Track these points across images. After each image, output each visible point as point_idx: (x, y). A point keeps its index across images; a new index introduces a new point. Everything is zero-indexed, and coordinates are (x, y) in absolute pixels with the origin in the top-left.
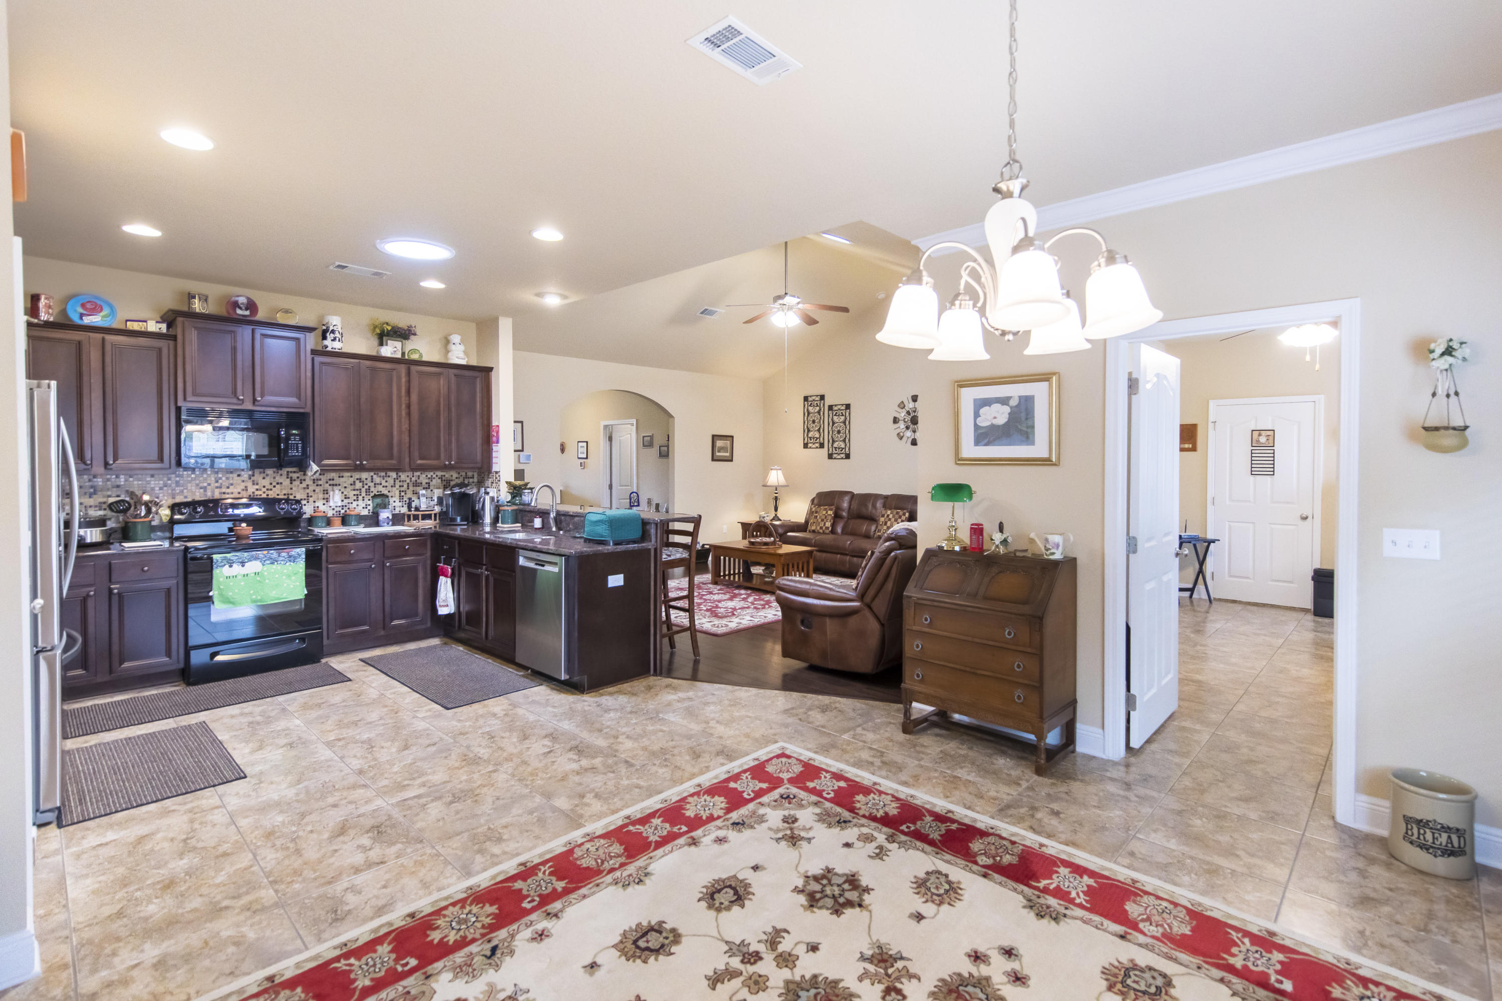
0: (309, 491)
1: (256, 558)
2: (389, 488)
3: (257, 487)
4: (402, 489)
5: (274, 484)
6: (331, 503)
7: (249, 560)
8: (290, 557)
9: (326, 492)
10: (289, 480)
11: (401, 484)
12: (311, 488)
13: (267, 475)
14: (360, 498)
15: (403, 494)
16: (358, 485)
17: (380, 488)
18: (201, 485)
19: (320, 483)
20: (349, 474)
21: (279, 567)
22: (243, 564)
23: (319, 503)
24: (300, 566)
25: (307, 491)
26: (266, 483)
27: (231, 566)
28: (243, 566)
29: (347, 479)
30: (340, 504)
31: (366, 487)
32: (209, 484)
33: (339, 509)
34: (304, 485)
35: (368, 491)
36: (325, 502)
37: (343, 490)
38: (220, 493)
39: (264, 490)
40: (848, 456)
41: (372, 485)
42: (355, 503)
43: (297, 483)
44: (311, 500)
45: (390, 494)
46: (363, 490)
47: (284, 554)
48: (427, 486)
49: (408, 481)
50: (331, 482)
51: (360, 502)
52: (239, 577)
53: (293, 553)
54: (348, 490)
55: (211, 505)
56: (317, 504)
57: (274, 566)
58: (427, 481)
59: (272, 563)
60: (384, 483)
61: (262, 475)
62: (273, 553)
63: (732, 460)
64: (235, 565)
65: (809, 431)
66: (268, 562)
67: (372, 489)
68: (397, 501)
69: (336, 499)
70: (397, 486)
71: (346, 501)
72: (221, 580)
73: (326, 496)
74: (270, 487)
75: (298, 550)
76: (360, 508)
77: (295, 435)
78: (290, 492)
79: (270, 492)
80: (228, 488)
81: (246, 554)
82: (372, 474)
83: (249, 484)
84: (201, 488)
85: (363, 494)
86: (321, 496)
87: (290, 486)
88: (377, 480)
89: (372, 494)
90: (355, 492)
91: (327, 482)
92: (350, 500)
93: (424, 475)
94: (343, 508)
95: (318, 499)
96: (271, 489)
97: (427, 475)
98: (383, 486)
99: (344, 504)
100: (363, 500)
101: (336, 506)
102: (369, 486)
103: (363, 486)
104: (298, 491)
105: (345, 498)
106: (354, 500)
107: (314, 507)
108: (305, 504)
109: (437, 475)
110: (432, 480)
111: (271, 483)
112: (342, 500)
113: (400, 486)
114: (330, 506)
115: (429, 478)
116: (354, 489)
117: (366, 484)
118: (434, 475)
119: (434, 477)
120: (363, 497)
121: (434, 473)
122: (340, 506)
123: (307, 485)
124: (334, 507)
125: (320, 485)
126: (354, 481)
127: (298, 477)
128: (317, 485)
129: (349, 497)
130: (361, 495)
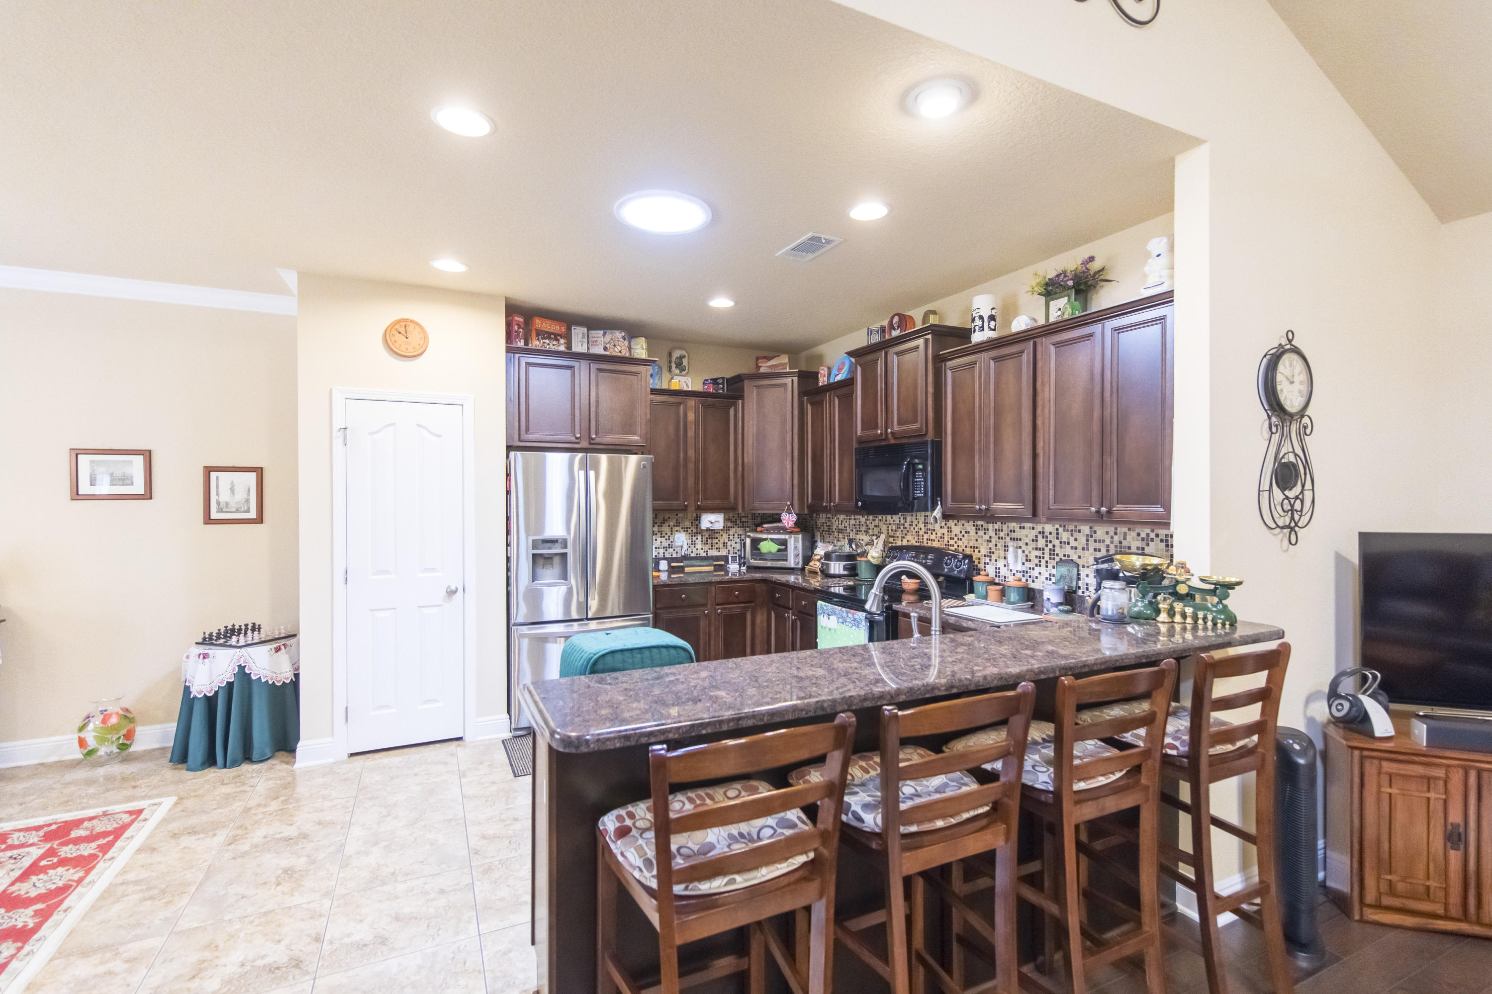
0: (992, 545)
1: (835, 614)
2: (1080, 551)
7: (831, 615)
8: (855, 620)
11: (1097, 545)
12: (993, 542)
14: (1043, 562)
16: (1041, 542)
17: (1068, 550)
19: (1002, 534)
21: (848, 630)
22: (828, 617)
23: (1001, 564)
27: (824, 617)
29: (1027, 532)
30: (1020, 567)
31: (1050, 546)
33: (1019, 575)
34: (987, 537)
35: (1052, 552)
37: (1024, 547)
41: (1057, 543)
42: (1037, 569)
43: (981, 533)
44: (994, 557)
45: (1081, 562)
46: (1047, 550)
47: (851, 616)
49: (1108, 542)
51: (1043, 569)
52: (828, 631)
53: (857, 617)
54: (1030, 548)
57: (844, 626)
58: (1140, 544)
59: (843, 623)
62: (844, 612)
64: (826, 615)
66: (841, 620)
67: (1057, 550)
69: (1017, 560)
70: (1091, 549)
71: (1027, 564)
72: (821, 628)
73: (1007, 554)
74: (961, 536)
76: (1042, 578)
78: (975, 544)
79: (960, 543)
80: (931, 534)
82: (1057, 526)
83: (944, 531)
85: (1047, 557)
86: (1003, 553)
88: (1065, 536)
89: (1057, 559)
90: (1039, 553)
91: (1008, 535)
92: (1032, 565)
93: (1134, 534)
94: (1024, 576)
95: (999, 557)
96: (961, 539)
97: (1139, 535)
98: (1072, 548)
99: (1025, 570)
100: (1047, 566)
101: (1017, 572)
102: (1054, 546)
103: (1047, 546)
104: (982, 544)
105: (1027, 560)
106: (1036, 565)
107: (996, 568)
108: (988, 564)
109: (1157, 536)
110: (1148, 545)
111: (961, 532)
112: (1023, 564)
113: (1095, 550)
114: (1011, 570)
115: (1143, 539)
116: (1036, 549)
117: (1051, 542)
118: (1152, 535)
119: (1152, 540)
120: (1047, 562)
121: (1153, 531)
122: (1020, 572)
123: (990, 537)
124: (1015, 572)
125: (1002, 538)
126: (1036, 536)
127: (982, 526)
128: (999, 538)
129: (1030, 560)
130: (1043, 558)
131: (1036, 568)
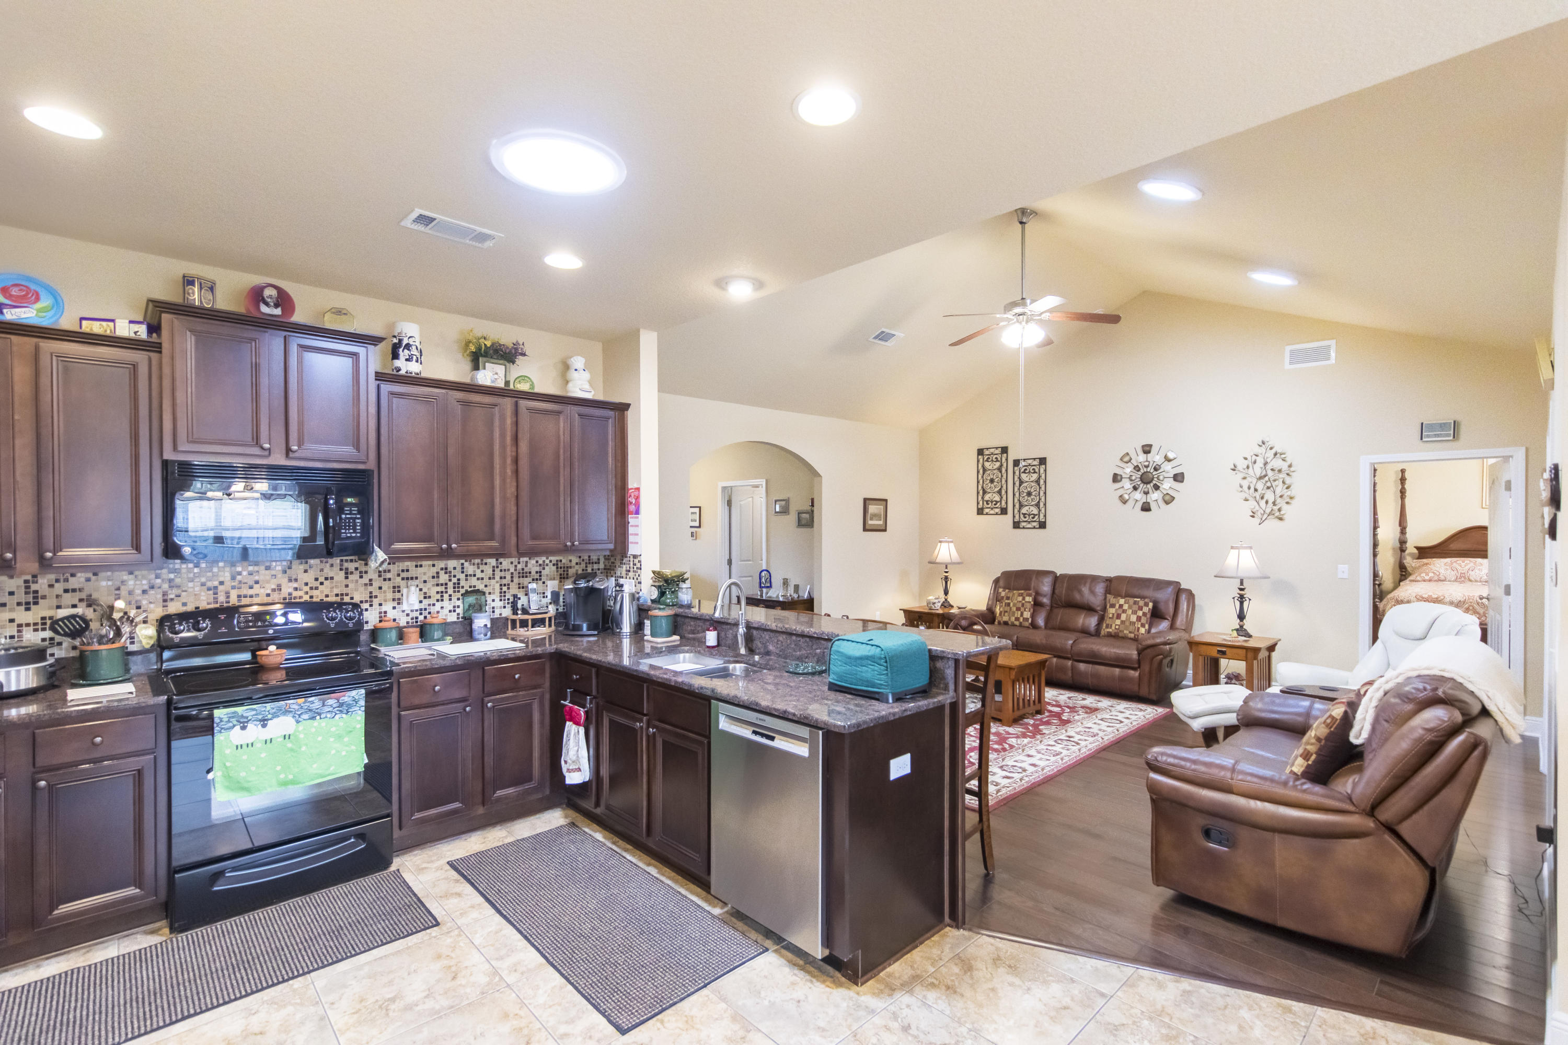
0: (374, 589)
1: (287, 712)
2: (486, 581)
3: (295, 585)
4: (504, 581)
5: (321, 579)
6: (405, 606)
7: (275, 716)
8: (341, 705)
9: (397, 589)
10: (342, 574)
11: (503, 574)
12: (376, 584)
13: (310, 567)
14: (446, 596)
15: (505, 589)
16: (444, 578)
17: (473, 581)
18: (209, 584)
19: (388, 575)
20: (431, 563)
21: (323, 723)
22: (264, 722)
23: (388, 607)
24: (358, 719)
25: (370, 589)
26: (309, 578)
27: (244, 728)
28: (264, 726)
29: (427, 569)
30: (417, 606)
31: (454, 580)
32: (222, 583)
33: (416, 614)
34: (365, 580)
35: (457, 586)
36: (395, 604)
37: (421, 586)
38: (239, 596)
39: (307, 589)
40: (1043, 525)
41: (462, 576)
42: (438, 605)
43: (355, 576)
44: (376, 602)
45: (487, 590)
46: (450, 585)
47: (331, 702)
48: (537, 576)
49: (512, 570)
50: (405, 575)
51: (446, 604)
52: (258, 745)
53: (346, 699)
54: (429, 585)
55: (222, 617)
56: (384, 608)
57: (317, 723)
58: (538, 569)
59: (313, 718)
60: (479, 575)
61: (302, 567)
62: (315, 701)
63: (885, 530)
64: (250, 726)
65: (985, 492)
66: (306, 716)
67: (462, 583)
68: (497, 599)
69: (412, 599)
70: (497, 578)
71: (426, 602)
72: (228, 751)
73: (397, 595)
74: (314, 584)
75: (354, 693)
76: (446, 611)
77: (351, 504)
78: (345, 591)
79: (315, 593)
80: (251, 587)
81: (269, 706)
82: (463, 561)
83: (284, 581)
84: (209, 589)
85: (450, 591)
86: (390, 595)
87: (345, 582)
88: (470, 569)
89: (462, 591)
90: (440, 589)
91: (399, 575)
92: (431, 601)
93: (533, 562)
94: (421, 614)
95: (385, 601)
96: (317, 588)
97: (537, 562)
98: (478, 579)
99: (423, 607)
100: (450, 600)
101: (412, 611)
102: (459, 580)
103: (450, 580)
104: (356, 590)
105: (425, 598)
106: (438, 600)
107: (380, 613)
108: (366, 610)
109: (551, 561)
110: (544, 569)
111: (316, 579)
112: (421, 602)
113: (501, 578)
114: (403, 611)
115: (540, 565)
116: (438, 585)
117: (455, 576)
118: (547, 562)
119: (547, 565)
120: (450, 596)
121: (547, 558)
122: (417, 611)
123: (371, 580)
124: (409, 612)
125: (390, 579)
126: (438, 573)
127: (356, 569)
128: (385, 580)
129: (430, 597)
130: (446, 592)
131: (437, 603)
